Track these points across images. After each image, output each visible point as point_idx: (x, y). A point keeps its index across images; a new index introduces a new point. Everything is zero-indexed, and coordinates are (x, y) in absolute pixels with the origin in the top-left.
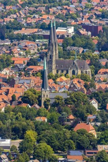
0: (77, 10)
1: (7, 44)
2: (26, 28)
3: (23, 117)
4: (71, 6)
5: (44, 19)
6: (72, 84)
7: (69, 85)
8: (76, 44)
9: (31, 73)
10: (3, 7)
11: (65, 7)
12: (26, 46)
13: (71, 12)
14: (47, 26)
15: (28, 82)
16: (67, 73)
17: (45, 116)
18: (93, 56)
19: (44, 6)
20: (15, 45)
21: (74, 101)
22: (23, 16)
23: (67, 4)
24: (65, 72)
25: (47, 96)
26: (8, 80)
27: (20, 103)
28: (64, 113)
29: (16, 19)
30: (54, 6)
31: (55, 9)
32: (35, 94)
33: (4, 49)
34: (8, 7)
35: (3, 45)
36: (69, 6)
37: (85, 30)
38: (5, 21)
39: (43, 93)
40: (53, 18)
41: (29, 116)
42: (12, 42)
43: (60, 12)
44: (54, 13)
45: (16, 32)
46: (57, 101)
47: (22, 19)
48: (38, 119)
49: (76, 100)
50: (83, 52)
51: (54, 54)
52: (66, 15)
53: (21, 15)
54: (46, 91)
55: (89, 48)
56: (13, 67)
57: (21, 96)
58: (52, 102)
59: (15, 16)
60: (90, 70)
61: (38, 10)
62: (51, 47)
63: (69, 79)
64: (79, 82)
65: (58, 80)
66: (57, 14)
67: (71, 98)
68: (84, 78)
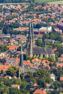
0: (56, 16)
1: (8, 37)
2: (22, 27)
3: (4, 84)
4: (53, 13)
5: (34, 21)
6: (41, 63)
7: (39, 64)
8: (51, 38)
9: (18, 55)
10: (10, 13)
11: (49, 14)
12: (19, 39)
13: (52, 17)
14: (35, 26)
15: (14, 61)
16: (40, 56)
17: (18, 84)
18: (60, 46)
19: (36, 13)
20: (13, 37)
21: (39, 75)
22: (22, 19)
24: (38, 56)
25: (23, 71)
26: (2, 60)
27: (5, 75)
28: (31, 82)
29: (16, 21)
30: (42, 13)
31: (42, 15)
32: (15, 69)
33: (5, 40)
34: (13, 14)
35: (5, 38)
36: (52, 13)
37: (58, 29)
38: (10, 22)
39: (20, 69)
41: (8, 84)
42: (11, 35)
43: (45, 17)
44: (41, 18)
46: (28, 75)
47: (21, 21)
48: (13, 86)
49: (40, 74)
51: (32, 44)
52: (49, 19)
53: (20, 18)
54: (22, 68)
55: (59, 41)
56: (8, 52)
58: (25, 75)
59: (16, 19)
60: (54, 55)
61: (31, 15)
63: (40, 60)
64: (46, 62)
65: (33, 61)
66: (43, 19)
67: (38, 73)
68: (50, 60)
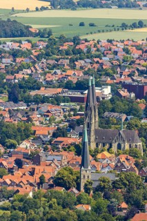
0: (112, 63)
1: (22, 108)
2: (46, 87)
3: (58, 204)
4: (103, 58)
5: (68, 76)
6: (119, 161)
7: (114, 164)
8: (117, 110)
9: (60, 146)
10: (12, 59)
11: (96, 60)
12: (48, 112)
13: (104, 67)
14: (75, 85)
15: (59, 158)
16: (111, 146)
17: (88, 204)
18: (141, 125)
19: (67, 59)
20: (33, 110)
21: (125, 185)
22: (40, 71)
23: (98, 56)
24: (107, 146)
25: (88, 177)
26: (30, 155)
27: (51, 186)
28: (114, 200)
29: (31, 75)
30: (80, 59)
31: (82, 62)
32: (72, 174)
33: (20, 115)
34: (18, 60)
35: (17, 110)
36: (101, 59)
37: (126, 90)
38: (17, 77)
39: (83, 173)
40: (81, 74)
41: (67, 204)
42: (28, 106)
43: (89, 66)
44: (82, 68)
45: (33, 93)
46: (102, 184)
47: (40, 76)
48: (79, 207)
49: (127, 183)
50: (126, 119)
51: (93, 121)
52: (99, 71)
53: (36, 70)
54: (86, 171)
56: (34, 139)
57: (52, 178)
58: (95, 185)
59: (29, 72)
60: (141, 144)
61: (59, 63)
62: (89, 112)
63: (114, 155)
64: (127, 159)
65: (99, 156)
66: (86, 69)
67: (121, 180)
68: (134, 154)
